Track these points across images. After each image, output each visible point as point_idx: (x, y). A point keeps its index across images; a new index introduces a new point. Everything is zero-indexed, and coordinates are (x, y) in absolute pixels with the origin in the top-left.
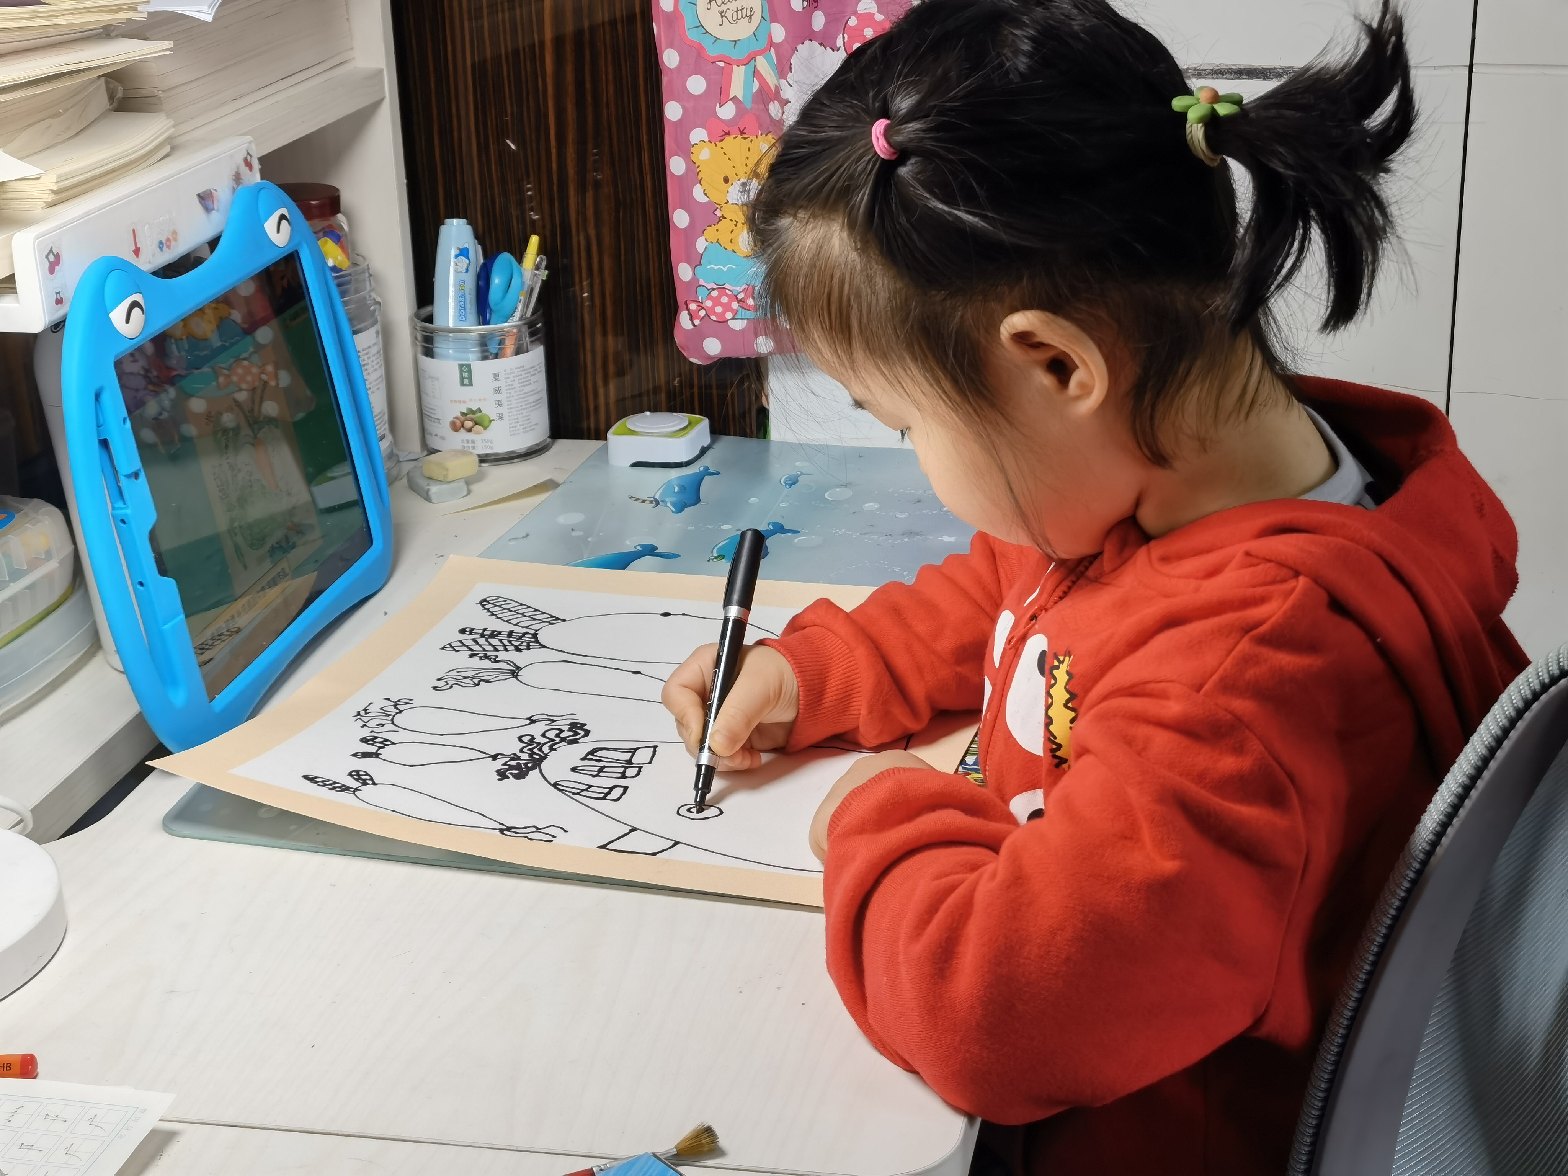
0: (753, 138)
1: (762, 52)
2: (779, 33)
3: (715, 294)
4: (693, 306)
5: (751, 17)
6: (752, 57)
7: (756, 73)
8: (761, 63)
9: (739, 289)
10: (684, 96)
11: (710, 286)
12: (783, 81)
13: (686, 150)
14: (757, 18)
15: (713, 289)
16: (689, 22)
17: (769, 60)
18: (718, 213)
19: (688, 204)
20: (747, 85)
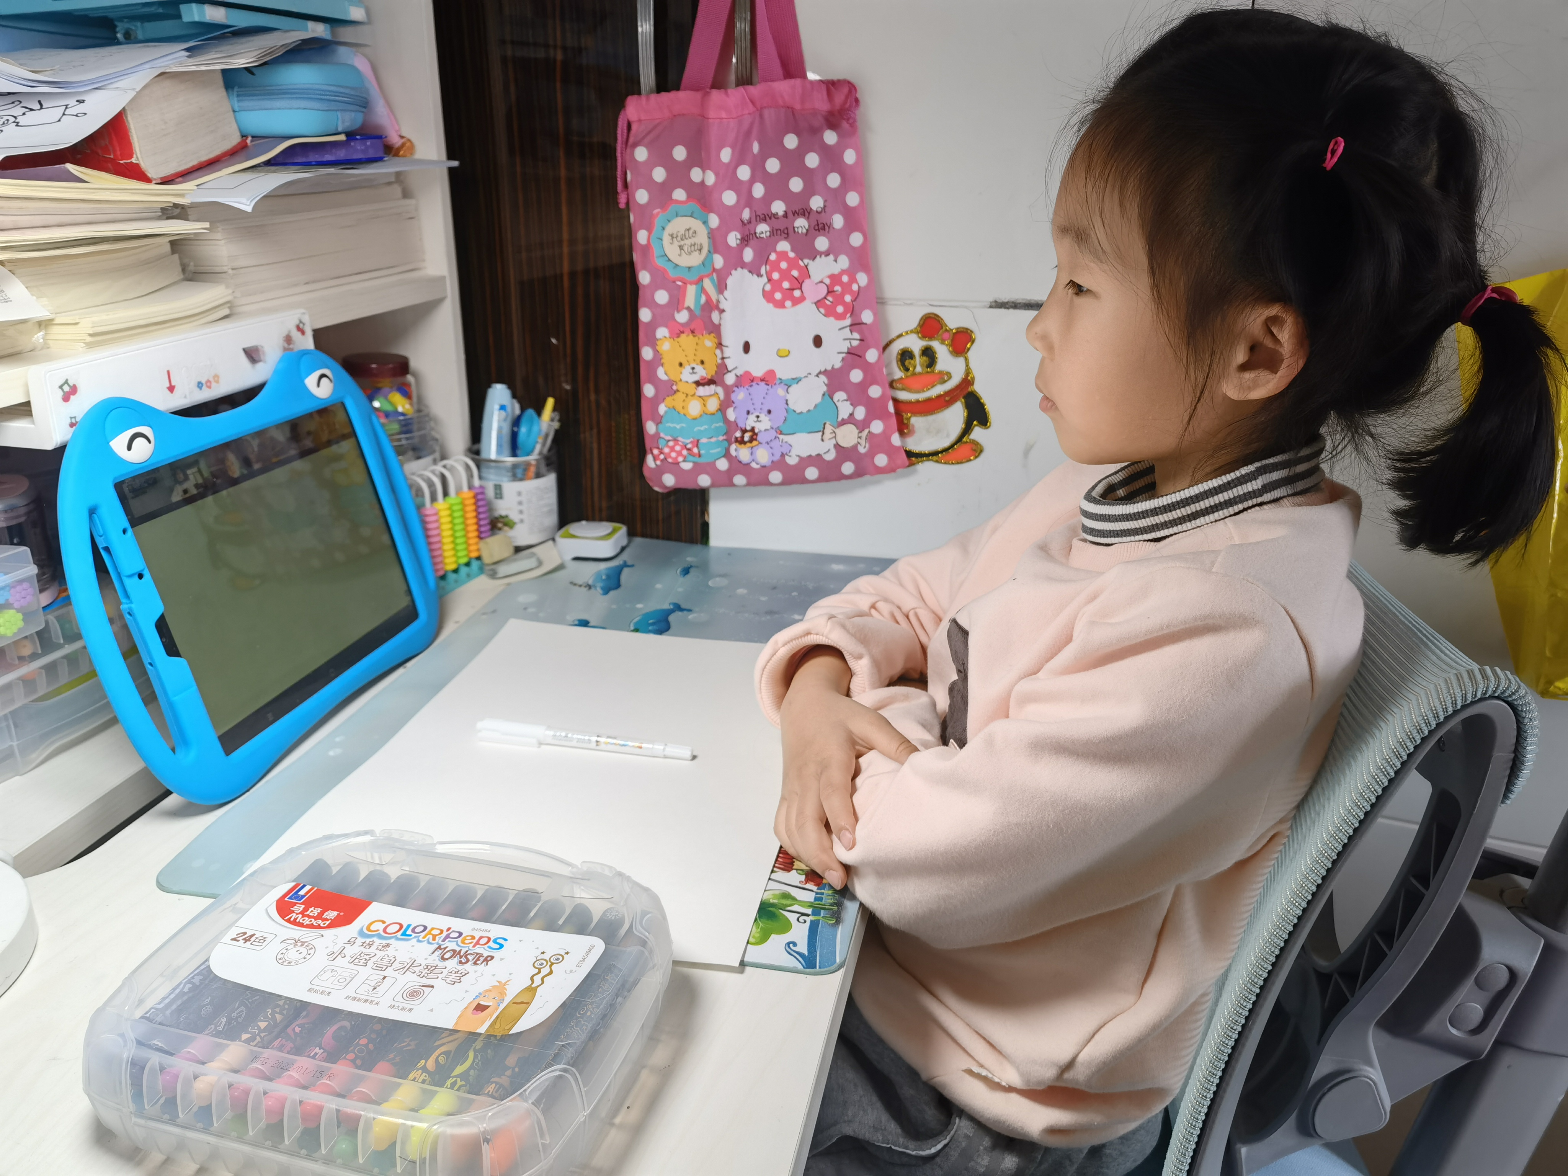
0: (701, 336)
1: (707, 276)
2: (719, 261)
3: (671, 444)
4: (656, 452)
5: (700, 250)
6: (701, 279)
7: (704, 291)
8: (708, 284)
9: (688, 441)
10: (653, 305)
11: (669, 438)
12: (721, 297)
13: (653, 343)
14: (705, 251)
15: (669, 441)
16: (657, 252)
17: (712, 281)
18: (674, 388)
19: (654, 381)
20: (698, 299)
